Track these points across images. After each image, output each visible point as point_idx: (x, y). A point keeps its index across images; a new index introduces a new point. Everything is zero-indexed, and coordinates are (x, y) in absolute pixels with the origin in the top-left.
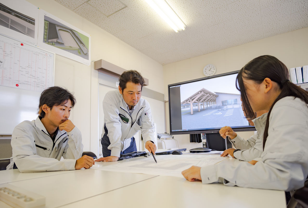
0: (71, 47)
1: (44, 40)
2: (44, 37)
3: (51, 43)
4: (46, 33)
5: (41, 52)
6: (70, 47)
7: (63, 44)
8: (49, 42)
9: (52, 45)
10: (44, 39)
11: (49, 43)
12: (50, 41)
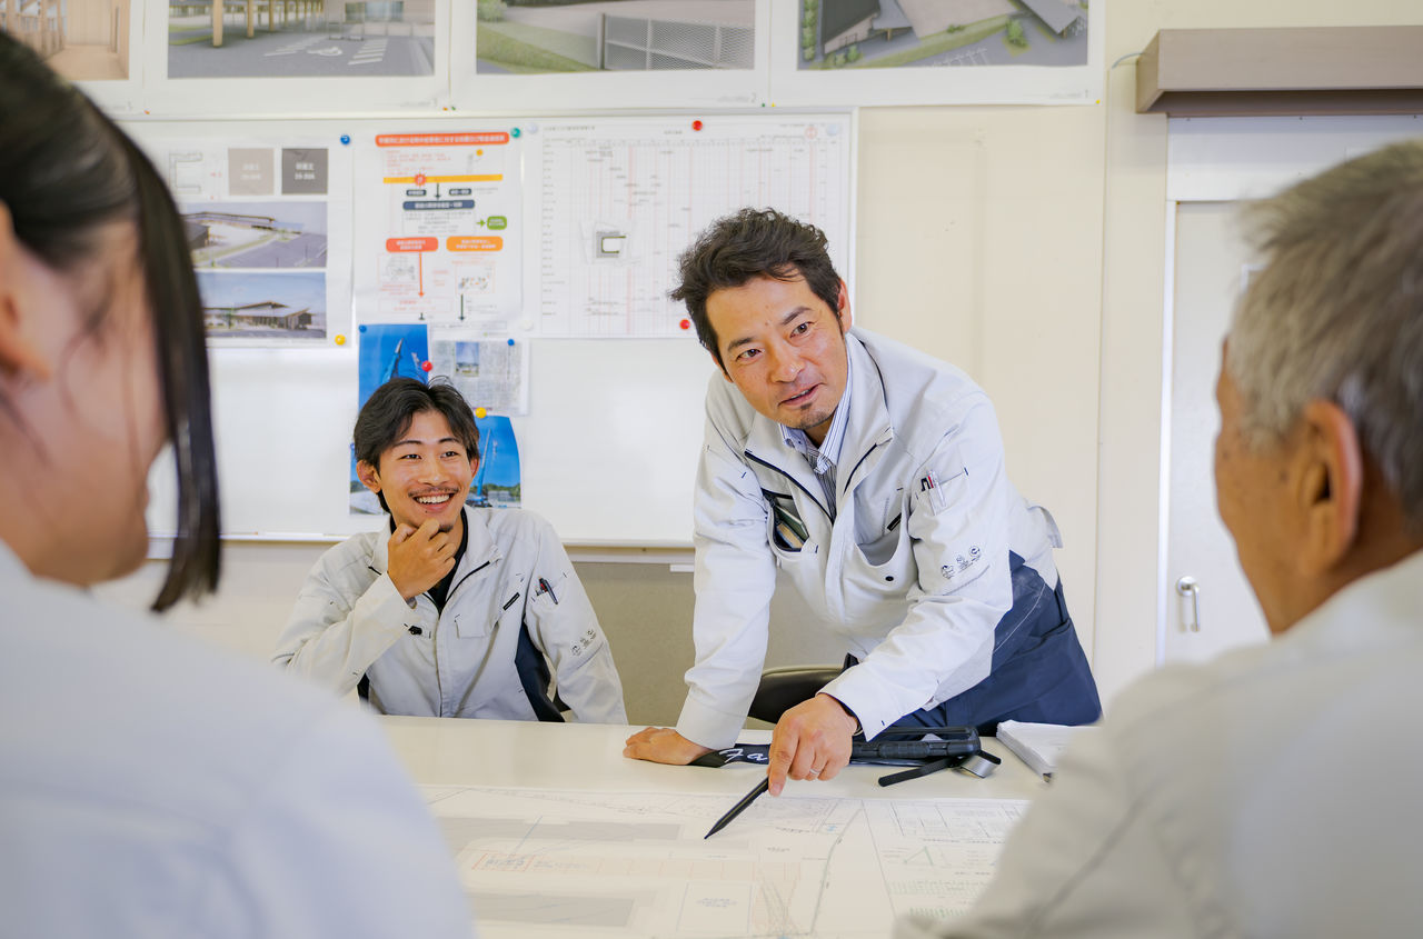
0: (960, 29)
1: (804, 54)
2: (801, 37)
3: (840, 58)
4: (809, 15)
5: (784, 125)
6: (952, 30)
7: (905, 32)
8: (826, 56)
9: (848, 62)
10: (802, 47)
11: (831, 61)
12: (831, 46)
